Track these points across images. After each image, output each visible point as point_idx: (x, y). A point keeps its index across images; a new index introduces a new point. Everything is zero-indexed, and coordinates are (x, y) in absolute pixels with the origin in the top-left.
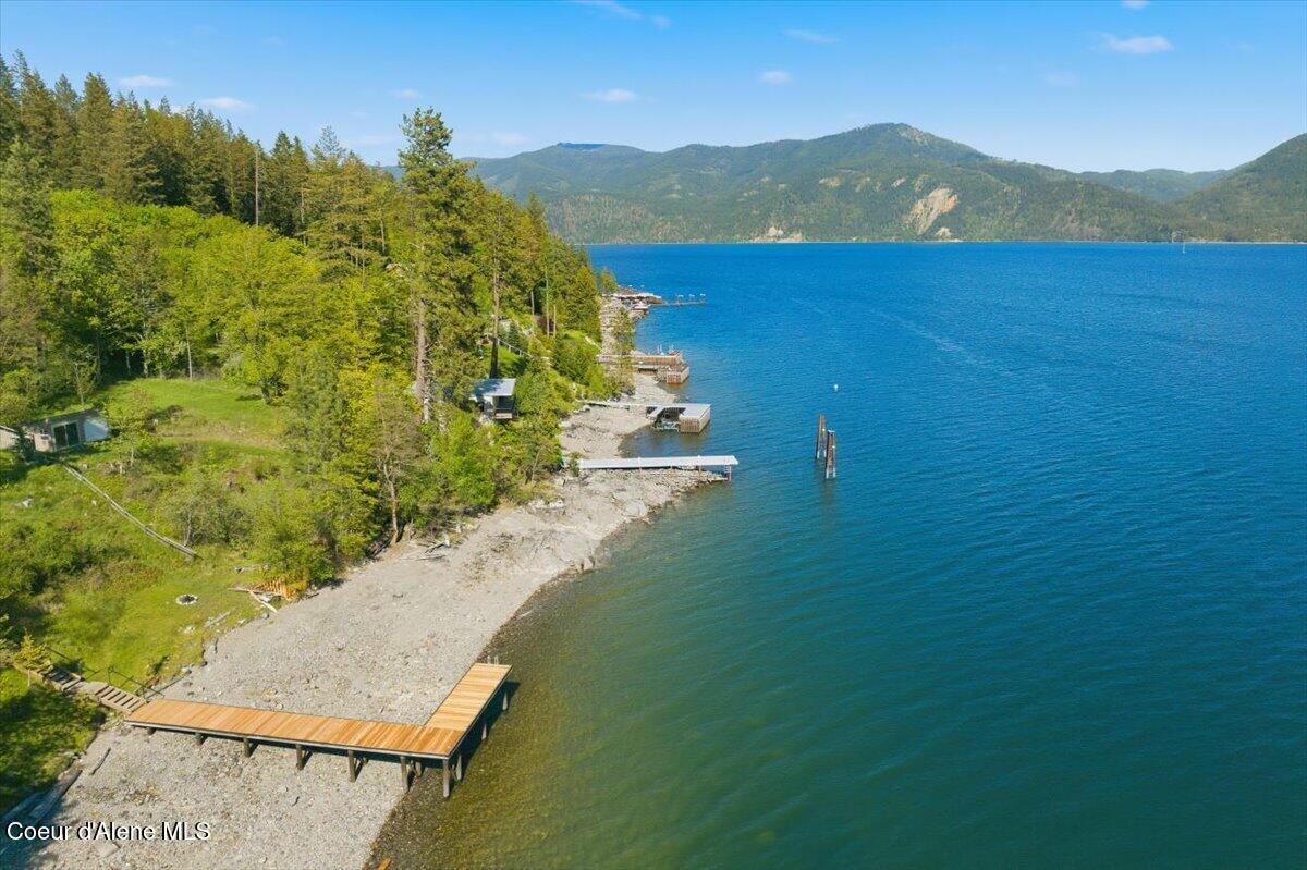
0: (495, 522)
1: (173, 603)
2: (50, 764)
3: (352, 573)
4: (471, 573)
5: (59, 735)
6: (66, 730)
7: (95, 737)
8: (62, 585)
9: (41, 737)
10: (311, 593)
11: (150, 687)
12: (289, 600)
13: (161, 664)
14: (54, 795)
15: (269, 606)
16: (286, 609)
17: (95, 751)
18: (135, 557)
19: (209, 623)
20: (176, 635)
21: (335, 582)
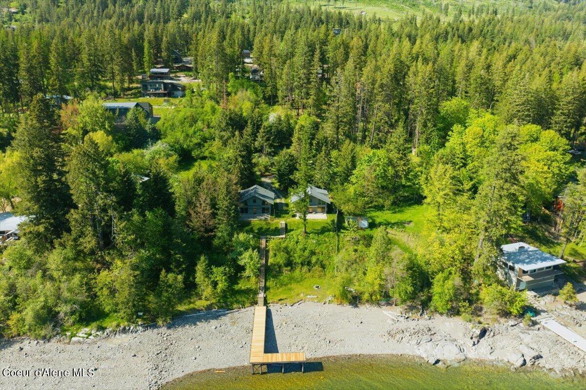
1: (313, 286)
2: (235, 306)
6: (247, 301)
7: (250, 307)
10: (345, 305)
11: (274, 303)
12: (335, 303)
13: (283, 299)
14: (228, 312)
15: (328, 302)
16: (331, 305)
17: (247, 309)
18: (324, 268)
19: (309, 296)
20: (298, 295)
21: (356, 306)
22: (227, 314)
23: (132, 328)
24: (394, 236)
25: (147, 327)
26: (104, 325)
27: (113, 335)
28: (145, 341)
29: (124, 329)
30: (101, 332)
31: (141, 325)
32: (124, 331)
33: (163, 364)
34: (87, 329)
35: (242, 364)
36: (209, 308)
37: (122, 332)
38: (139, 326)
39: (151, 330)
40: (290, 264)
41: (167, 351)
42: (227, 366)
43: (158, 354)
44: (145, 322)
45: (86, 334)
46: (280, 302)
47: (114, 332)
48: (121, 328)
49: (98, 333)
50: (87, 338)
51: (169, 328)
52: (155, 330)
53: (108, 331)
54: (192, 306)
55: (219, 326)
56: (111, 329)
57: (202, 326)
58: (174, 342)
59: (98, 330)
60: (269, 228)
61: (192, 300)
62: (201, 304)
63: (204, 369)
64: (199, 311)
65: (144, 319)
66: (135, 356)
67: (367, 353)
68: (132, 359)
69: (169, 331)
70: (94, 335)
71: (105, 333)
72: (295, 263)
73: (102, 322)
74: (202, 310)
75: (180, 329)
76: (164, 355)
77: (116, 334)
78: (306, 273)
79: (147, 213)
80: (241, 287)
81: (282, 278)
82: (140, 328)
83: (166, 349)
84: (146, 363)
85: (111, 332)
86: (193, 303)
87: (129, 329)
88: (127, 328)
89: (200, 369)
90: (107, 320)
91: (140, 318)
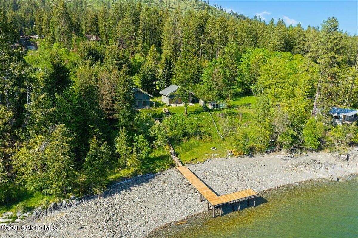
0: (317, 155)
1: (210, 148)
2: (158, 170)
3: (258, 155)
4: (291, 167)
5: (164, 165)
6: (165, 165)
7: (170, 168)
8: (191, 137)
9: (161, 164)
10: (243, 156)
11: (188, 164)
12: (235, 156)
13: (194, 160)
14: (153, 175)
15: (229, 156)
16: (233, 158)
17: (168, 171)
18: (211, 136)
19: (212, 155)
20: (204, 155)
21: (251, 156)
22: (154, 177)
23: (64, 203)
24: (246, 112)
25: (81, 199)
26: (30, 205)
27: (45, 214)
28: (85, 212)
29: (55, 205)
30: (28, 213)
31: (74, 198)
32: (56, 207)
33: (118, 228)
34: (10, 213)
35: (197, 212)
36: (135, 174)
37: (54, 209)
38: (71, 199)
39: (86, 201)
40: (185, 135)
41: (115, 217)
42: (184, 217)
43: (108, 221)
44: (77, 195)
45: (10, 218)
46: (193, 162)
47: (45, 210)
48: (52, 205)
49: (25, 214)
50: (13, 222)
51: (105, 196)
52: (91, 201)
53: (36, 210)
54: (118, 175)
55: (152, 186)
56: (40, 208)
57: (136, 190)
58: (117, 207)
59: (24, 212)
60: (156, 114)
61: (116, 171)
62: (125, 173)
63: (164, 224)
64: (126, 178)
65: (74, 193)
66: (82, 228)
67: (288, 184)
68: (80, 232)
69: (106, 200)
70: (21, 217)
71: (35, 214)
72: (190, 134)
73: (26, 203)
74: (128, 177)
75: (116, 196)
76: (115, 220)
77: (47, 212)
78: (199, 140)
79: (56, 95)
80: (155, 156)
81: (184, 145)
82: (74, 201)
83: (113, 215)
84: (100, 233)
85: (40, 211)
86: (118, 172)
87: (61, 205)
88: (58, 204)
89: (160, 225)
90: (32, 199)
91: (69, 193)
